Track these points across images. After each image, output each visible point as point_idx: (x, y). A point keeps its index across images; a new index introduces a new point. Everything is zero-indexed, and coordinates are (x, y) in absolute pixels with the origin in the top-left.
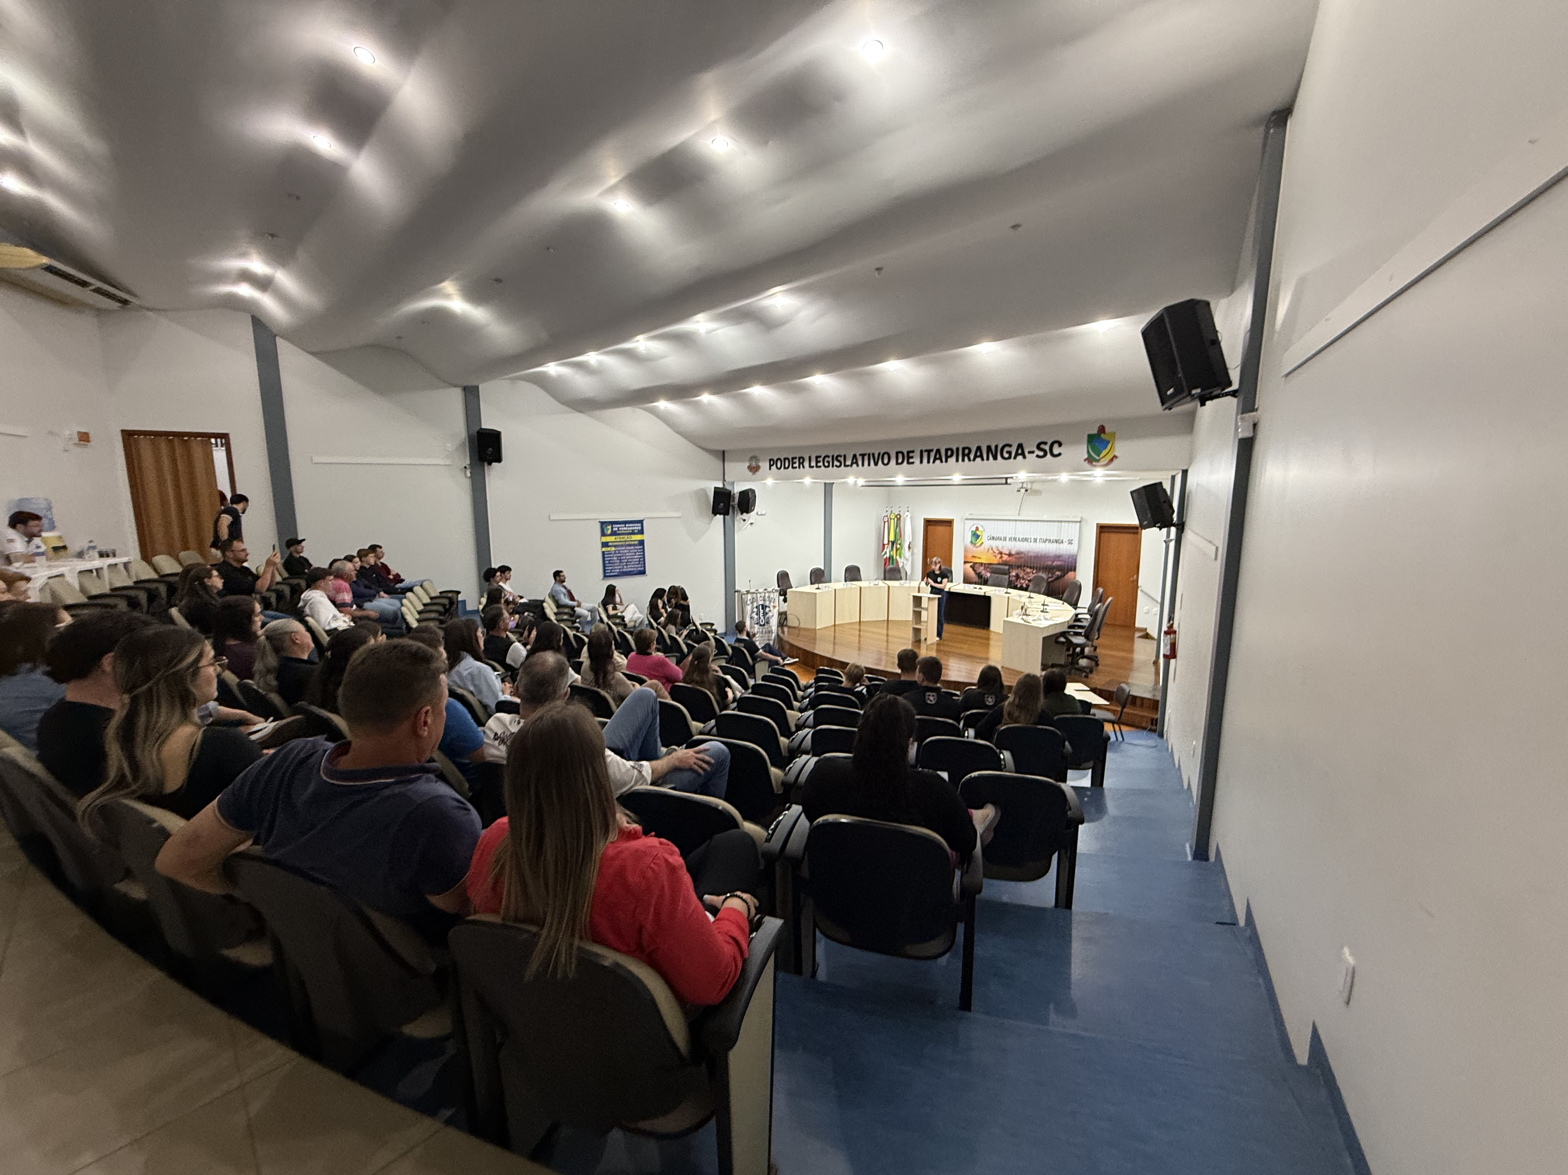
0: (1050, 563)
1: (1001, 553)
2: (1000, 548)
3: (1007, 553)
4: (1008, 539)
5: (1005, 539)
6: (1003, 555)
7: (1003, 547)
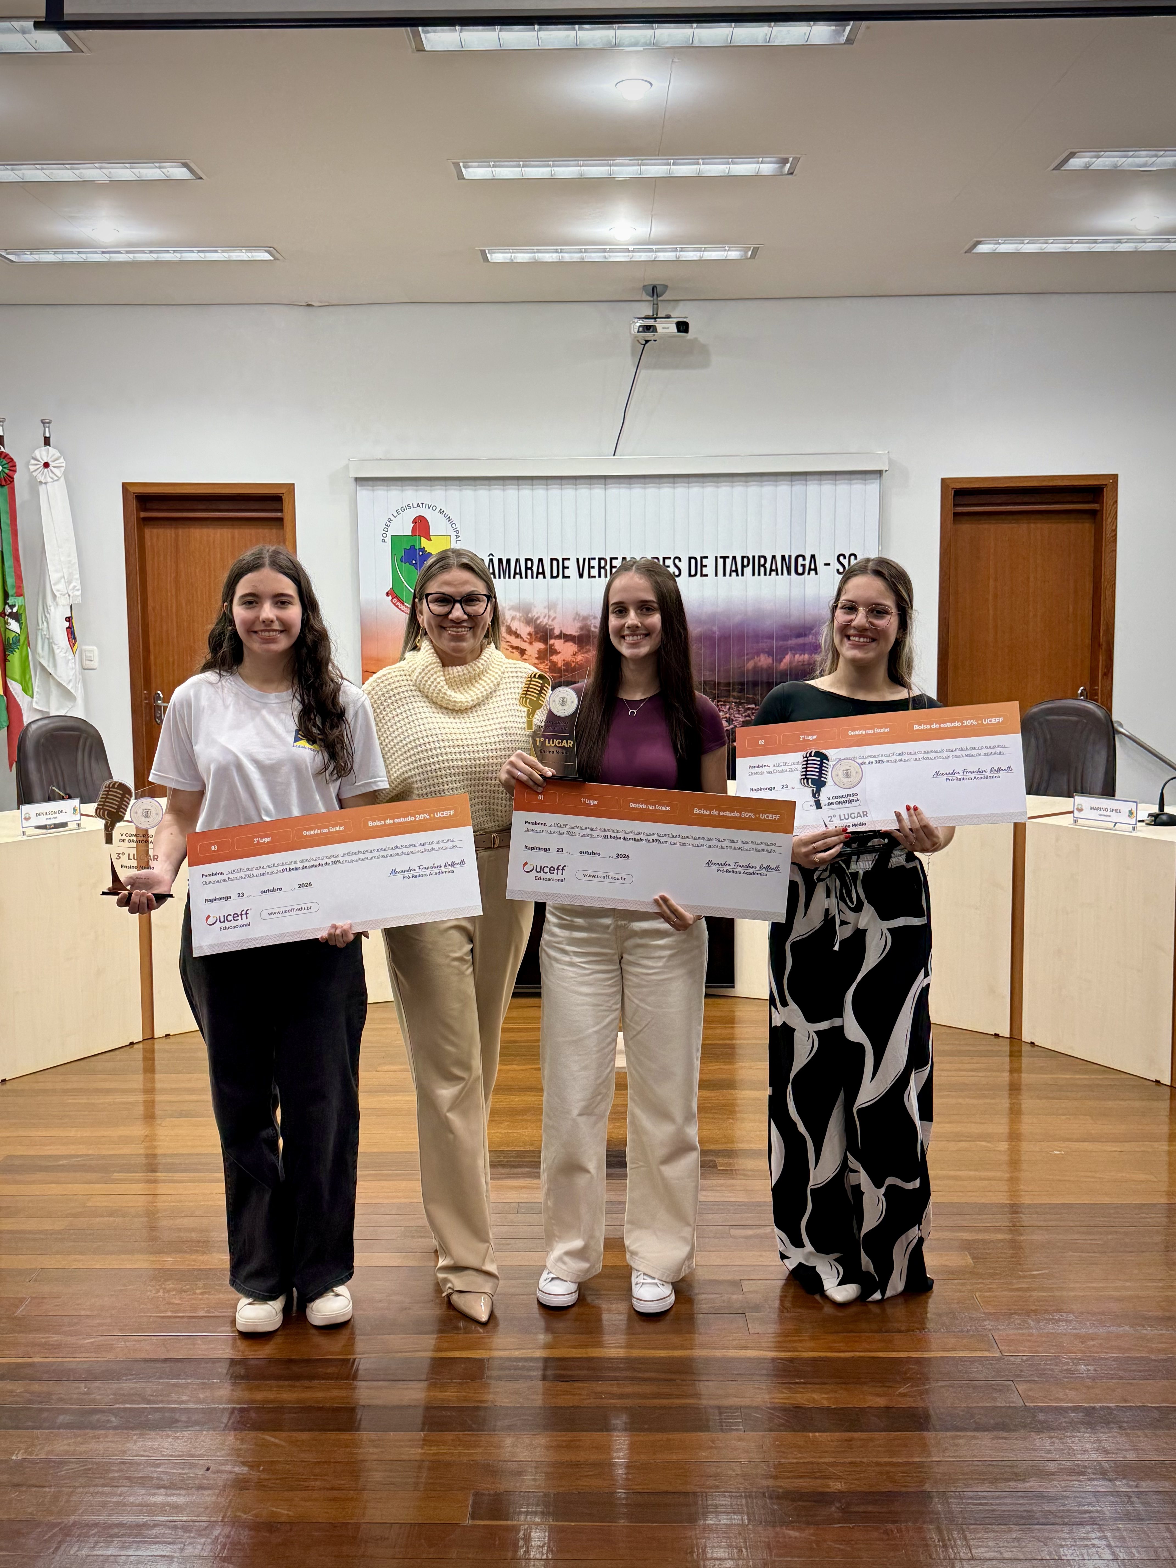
0: (764, 661)
1: (543, 634)
2: (539, 612)
3: (573, 630)
4: (572, 571)
5: (559, 568)
6: (558, 644)
7: (551, 606)
